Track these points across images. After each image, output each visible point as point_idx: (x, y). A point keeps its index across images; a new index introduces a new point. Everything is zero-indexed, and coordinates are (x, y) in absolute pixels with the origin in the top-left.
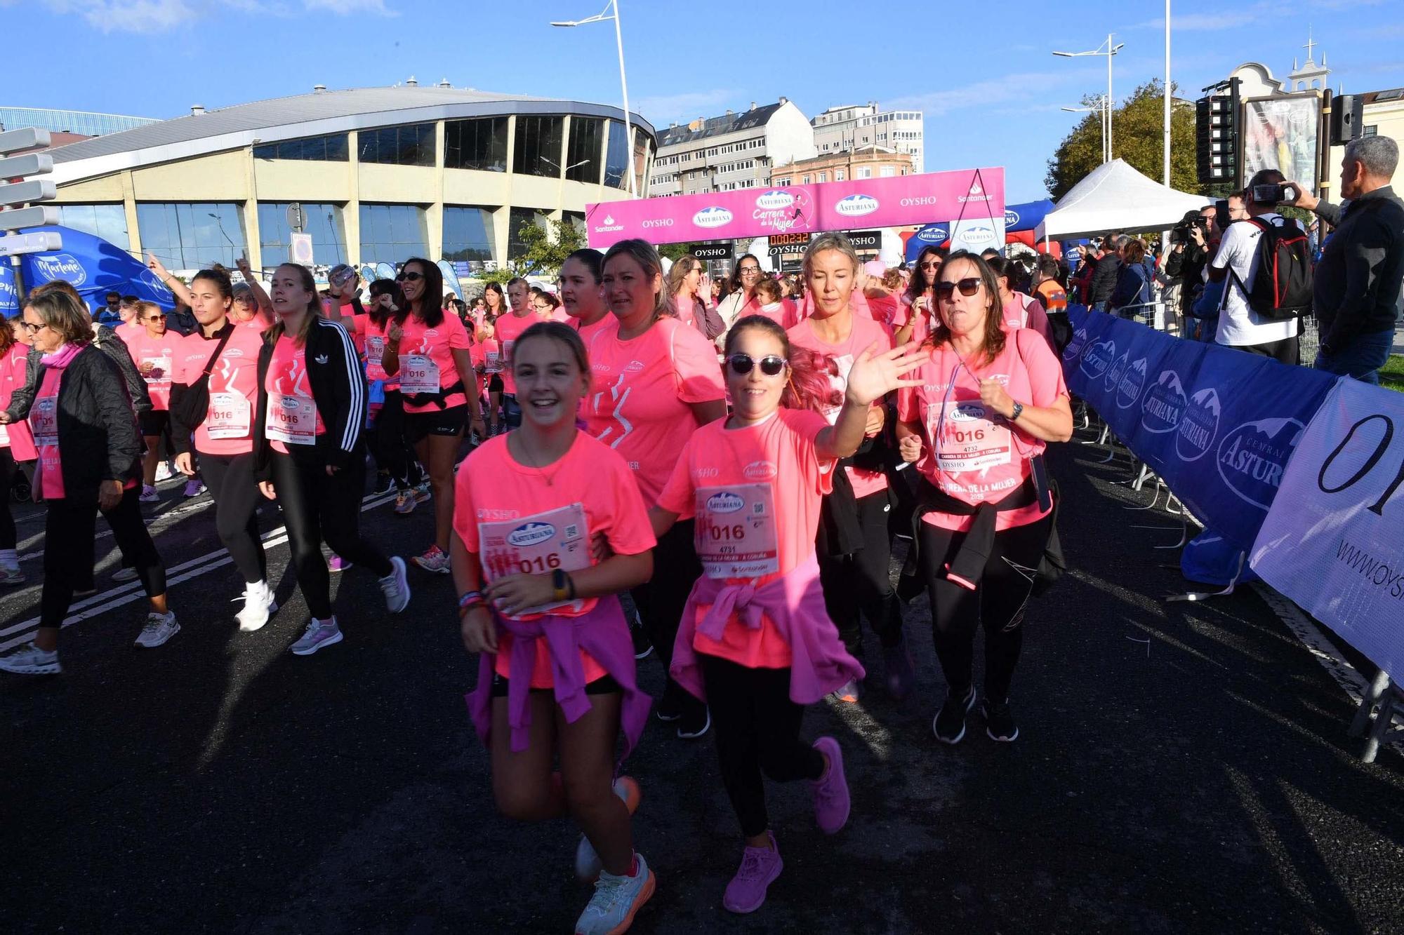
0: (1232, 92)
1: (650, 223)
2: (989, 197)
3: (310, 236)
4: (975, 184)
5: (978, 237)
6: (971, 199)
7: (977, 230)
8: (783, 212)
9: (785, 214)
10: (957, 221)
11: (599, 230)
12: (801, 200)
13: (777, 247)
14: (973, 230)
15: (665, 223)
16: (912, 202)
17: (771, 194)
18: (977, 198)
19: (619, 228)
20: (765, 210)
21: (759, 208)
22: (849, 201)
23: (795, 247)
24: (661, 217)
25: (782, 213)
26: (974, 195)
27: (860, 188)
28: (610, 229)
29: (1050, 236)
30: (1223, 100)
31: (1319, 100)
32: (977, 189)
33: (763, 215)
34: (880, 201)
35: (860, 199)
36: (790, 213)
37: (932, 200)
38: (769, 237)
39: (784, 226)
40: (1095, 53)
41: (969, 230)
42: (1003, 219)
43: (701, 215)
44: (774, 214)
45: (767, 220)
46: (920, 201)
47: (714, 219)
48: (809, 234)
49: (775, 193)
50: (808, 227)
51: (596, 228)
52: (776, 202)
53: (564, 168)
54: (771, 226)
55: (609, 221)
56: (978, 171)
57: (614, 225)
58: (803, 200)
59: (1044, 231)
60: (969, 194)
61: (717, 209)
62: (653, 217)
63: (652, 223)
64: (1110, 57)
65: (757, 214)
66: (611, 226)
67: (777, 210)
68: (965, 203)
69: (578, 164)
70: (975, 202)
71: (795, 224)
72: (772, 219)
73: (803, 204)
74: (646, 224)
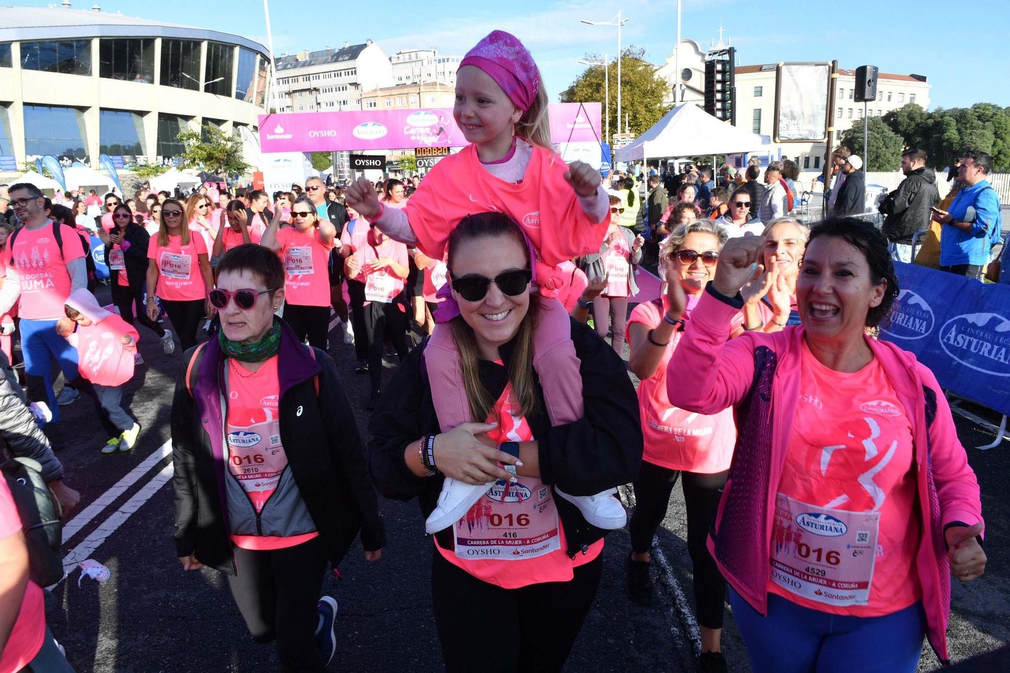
0: (730, 57)
1: (316, 134)
4: (579, 114)
6: (576, 126)
7: (580, 150)
9: (431, 131)
10: (566, 143)
11: (270, 137)
13: (421, 158)
14: (577, 150)
15: (329, 133)
17: (419, 114)
18: (581, 126)
19: (289, 136)
20: (415, 127)
21: (407, 125)
24: (326, 129)
25: (428, 130)
26: (579, 123)
28: (280, 137)
30: (723, 62)
31: (829, 67)
32: (581, 119)
33: (412, 131)
36: (435, 131)
38: (416, 149)
39: (430, 141)
40: (609, 23)
41: (574, 150)
43: (360, 128)
44: (422, 131)
45: (416, 135)
47: (371, 132)
48: (449, 148)
49: (423, 113)
50: (450, 142)
51: (268, 136)
52: (423, 121)
53: (202, 83)
54: (419, 141)
55: (279, 130)
57: (285, 133)
58: (445, 120)
59: (642, 154)
60: (575, 122)
61: (374, 125)
62: (319, 128)
63: (318, 134)
64: (620, 27)
65: (408, 130)
66: (281, 134)
67: (425, 128)
68: (573, 129)
69: (215, 80)
70: (579, 129)
71: (440, 140)
72: (420, 135)
73: (446, 124)
74: (312, 134)
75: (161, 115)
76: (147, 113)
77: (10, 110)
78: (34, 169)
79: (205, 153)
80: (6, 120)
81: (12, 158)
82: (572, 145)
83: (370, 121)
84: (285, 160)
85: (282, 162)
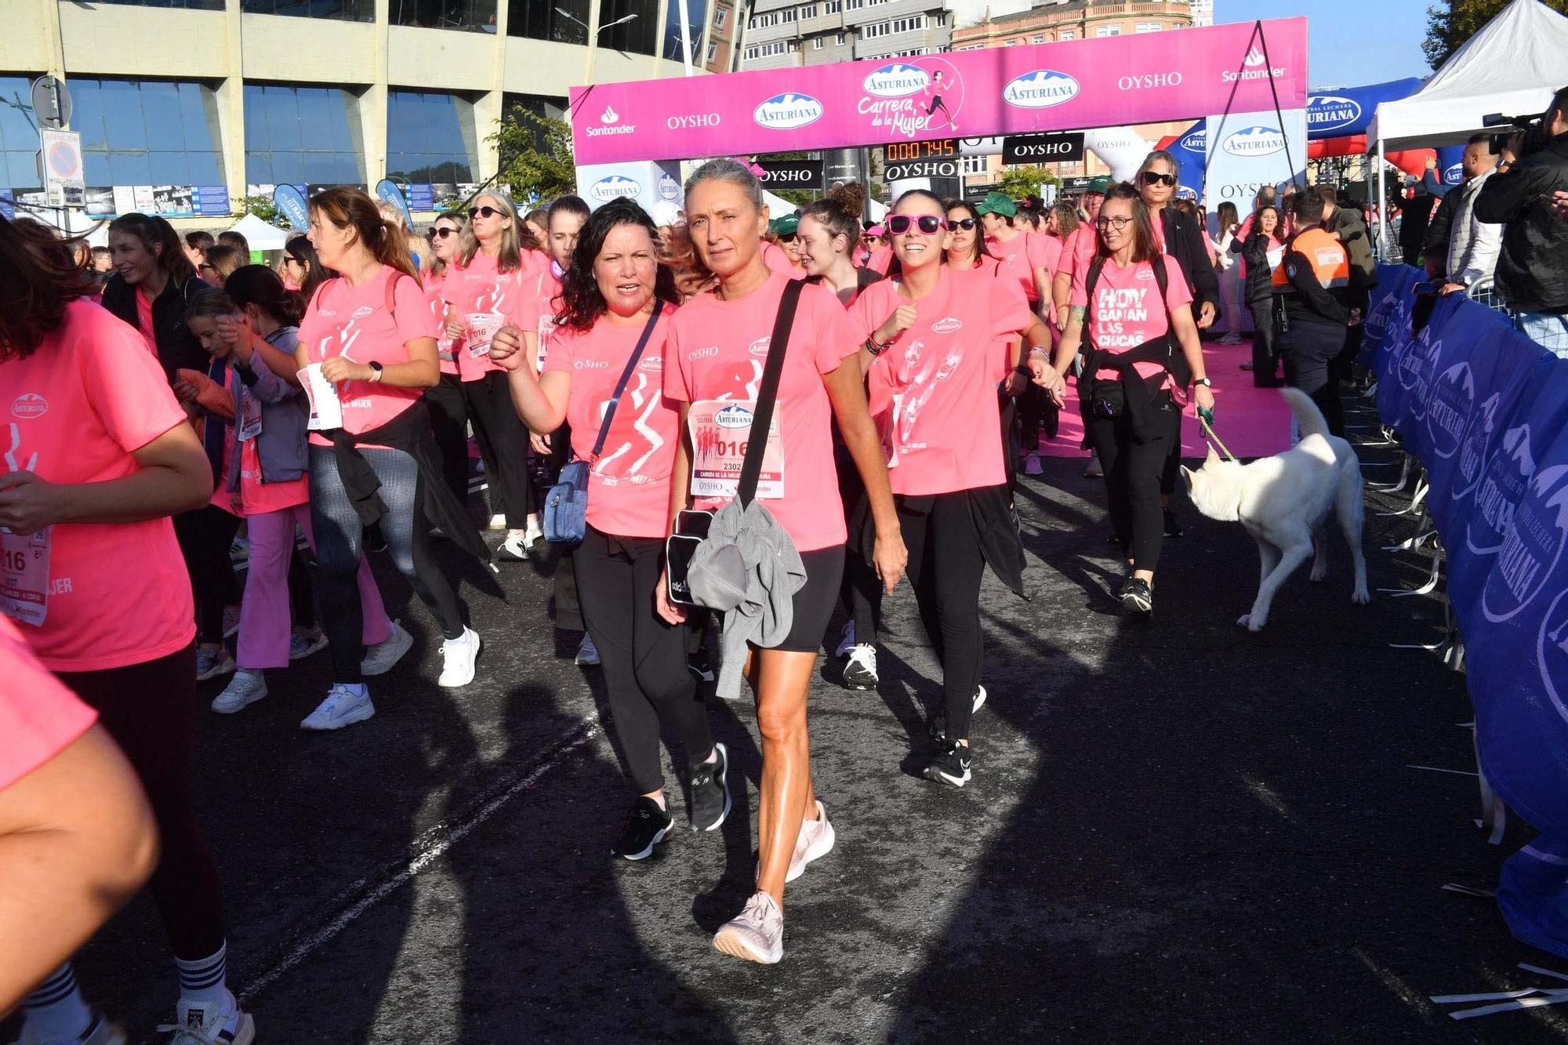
1: (681, 121)
2: (1274, 73)
3: (77, 135)
4: (1254, 48)
5: (1257, 145)
6: (1245, 75)
7: (1256, 131)
8: (910, 101)
9: (914, 105)
10: (1221, 117)
11: (593, 132)
12: (942, 81)
13: (899, 164)
14: (1248, 131)
15: (707, 120)
16: (1138, 82)
17: (889, 70)
18: (1257, 75)
19: (628, 129)
20: (880, 99)
21: (865, 94)
22: (1027, 82)
23: (931, 166)
24: (701, 111)
25: (908, 104)
26: (1251, 69)
27: (1049, 60)
28: (613, 131)
29: (1385, 140)
32: (1256, 59)
33: (875, 108)
34: (1081, 81)
35: (1046, 78)
36: (922, 104)
37: (1175, 78)
38: (885, 147)
39: (912, 127)
41: (1241, 133)
42: (1303, 112)
43: (768, 107)
44: (895, 106)
45: (882, 116)
46: (1153, 80)
47: (790, 115)
48: (955, 143)
49: (897, 68)
50: (954, 128)
51: (588, 130)
52: (898, 84)
53: (594, 28)
54: (891, 126)
55: (610, 117)
56: (1259, 24)
57: (621, 123)
58: (946, 80)
59: (1376, 133)
60: (1242, 68)
61: (796, 98)
62: (685, 113)
63: (684, 122)
65: (866, 106)
66: (614, 125)
67: (901, 98)
68: (1237, 82)
69: (619, 21)
70: (1251, 82)
71: (931, 123)
72: (892, 115)
73: (946, 88)
74: (674, 123)
75: (509, 99)
76: (482, 94)
77: (220, 95)
78: (257, 212)
79: (538, 173)
80: (212, 116)
81: (222, 189)
82: (1236, 120)
83: (788, 90)
84: (621, 179)
85: (615, 183)
